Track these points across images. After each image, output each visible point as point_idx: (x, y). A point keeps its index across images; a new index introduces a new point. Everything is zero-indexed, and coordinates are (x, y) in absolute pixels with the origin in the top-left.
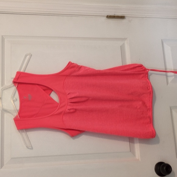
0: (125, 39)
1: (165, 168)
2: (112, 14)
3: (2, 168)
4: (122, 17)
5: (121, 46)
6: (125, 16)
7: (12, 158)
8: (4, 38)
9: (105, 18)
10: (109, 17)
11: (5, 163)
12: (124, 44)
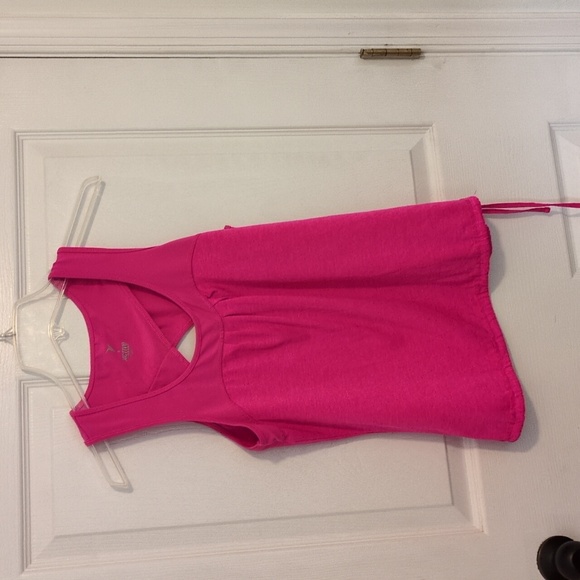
0: (423, 127)
1: (571, 557)
2: (377, 44)
3: (26, 570)
4: (414, 54)
5: (411, 152)
6: (422, 48)
7: (57, 537)
8: (21, 138)
9: (355, 59)
10: (368, 55)
11: (35, 554)
12: (421, 144)
